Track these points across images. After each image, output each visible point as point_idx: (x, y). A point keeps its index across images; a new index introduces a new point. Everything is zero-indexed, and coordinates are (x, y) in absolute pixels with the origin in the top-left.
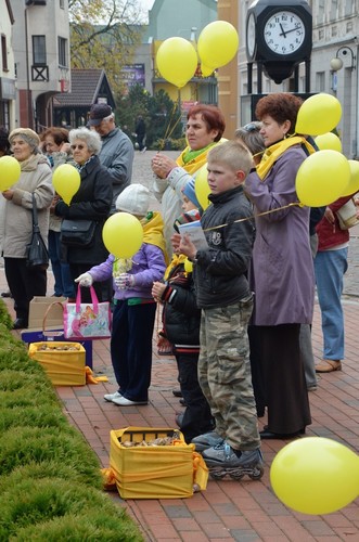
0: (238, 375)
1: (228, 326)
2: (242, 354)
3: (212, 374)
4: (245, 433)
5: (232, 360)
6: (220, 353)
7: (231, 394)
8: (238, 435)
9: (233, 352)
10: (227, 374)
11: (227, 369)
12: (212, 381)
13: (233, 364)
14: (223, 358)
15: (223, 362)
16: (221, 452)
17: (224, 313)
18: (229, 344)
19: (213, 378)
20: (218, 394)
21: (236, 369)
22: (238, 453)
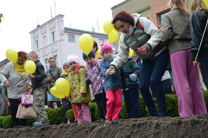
0: (42, 104)
1: (39, 92)
2: (43, 99)
3: (35, 104)
4: (45, 118)
5: (40, 100)
6: (37, 99)
7: (40, 109)
8: (43, 119)
9: (41, 98)
10: (39, 104)
11: (39, 102)
12: (35, 106)
13: (41, 101)
14: (38, 100)
15: (38, 101)
16: (39, 123)
17: (38, 89)
18: (40, 97)
19: (35, 105)
20: (37, 109)
21: (41, 103)
22: (43, 123)
